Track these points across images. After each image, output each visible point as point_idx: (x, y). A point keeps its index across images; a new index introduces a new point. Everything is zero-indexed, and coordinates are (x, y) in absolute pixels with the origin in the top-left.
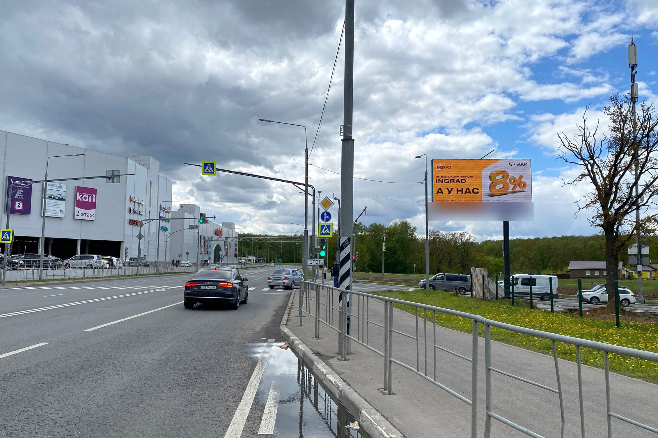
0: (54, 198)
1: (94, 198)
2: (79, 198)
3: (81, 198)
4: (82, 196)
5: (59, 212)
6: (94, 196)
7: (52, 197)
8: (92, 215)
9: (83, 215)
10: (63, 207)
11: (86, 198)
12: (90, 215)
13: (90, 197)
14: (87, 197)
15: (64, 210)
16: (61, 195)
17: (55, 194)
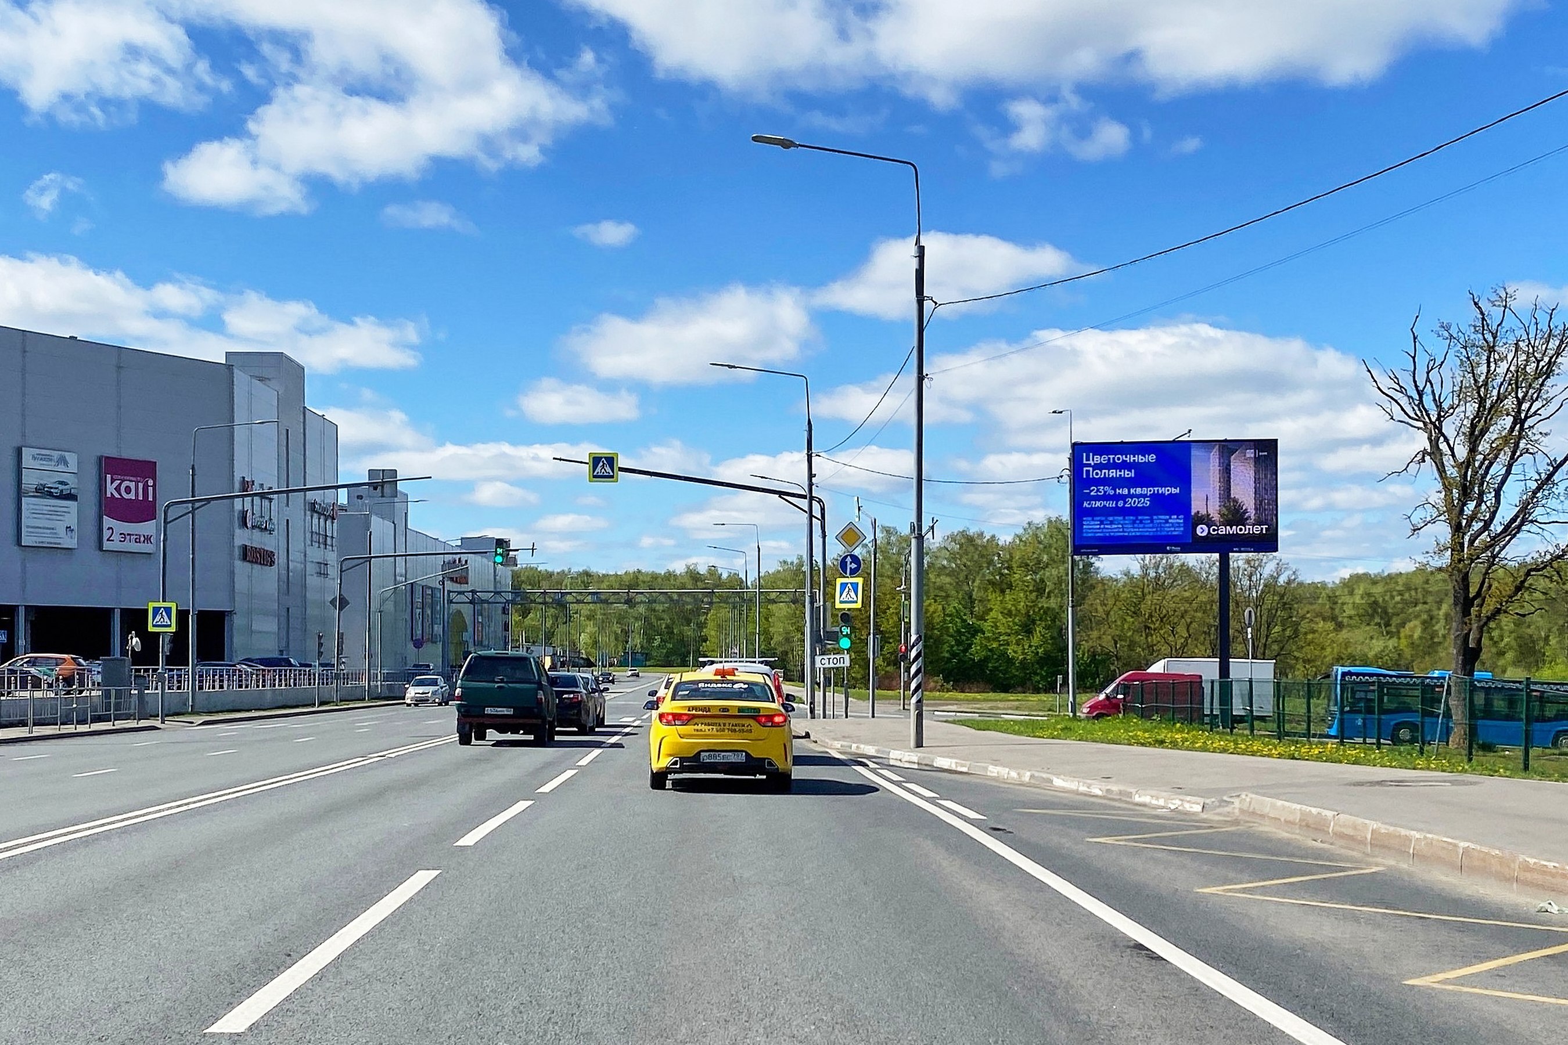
0: (51, 495)
1: (150, 489)
2: (111, 489)
3: (118, 489)
4: (120, 484)
5: (62, 531)
6: (151, 482)
7: (43, 492)
8: (148, 539)
9: (125, 538)
10: (72, 520)
11: (131, 490)
12: (142, 539)
13: (141, 485)
14: (132, 485)
15: (74, 527)
16: (66, 484)
17: (50, 481)
